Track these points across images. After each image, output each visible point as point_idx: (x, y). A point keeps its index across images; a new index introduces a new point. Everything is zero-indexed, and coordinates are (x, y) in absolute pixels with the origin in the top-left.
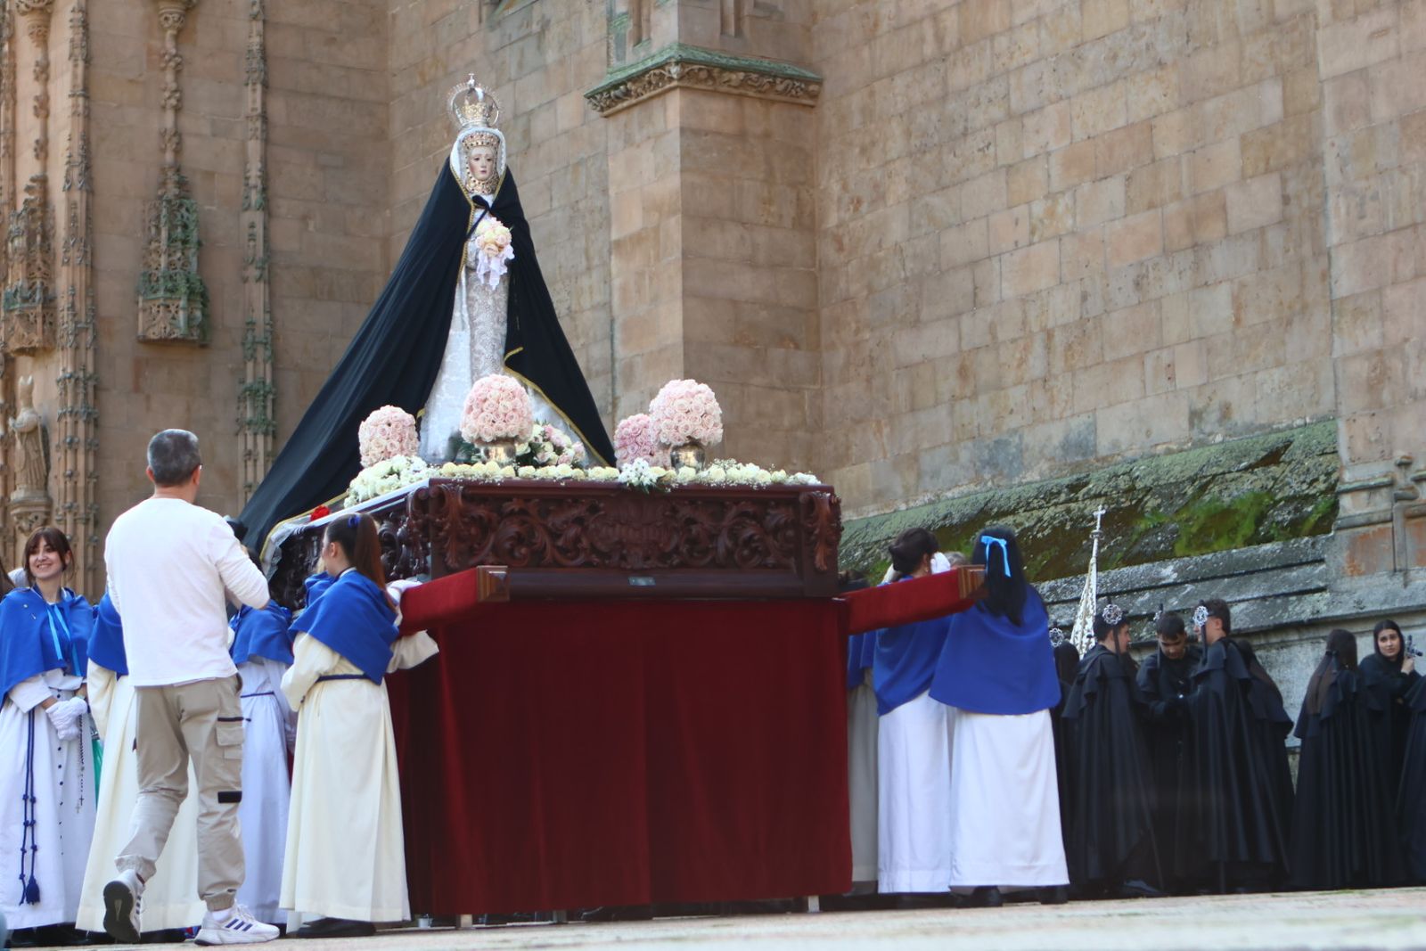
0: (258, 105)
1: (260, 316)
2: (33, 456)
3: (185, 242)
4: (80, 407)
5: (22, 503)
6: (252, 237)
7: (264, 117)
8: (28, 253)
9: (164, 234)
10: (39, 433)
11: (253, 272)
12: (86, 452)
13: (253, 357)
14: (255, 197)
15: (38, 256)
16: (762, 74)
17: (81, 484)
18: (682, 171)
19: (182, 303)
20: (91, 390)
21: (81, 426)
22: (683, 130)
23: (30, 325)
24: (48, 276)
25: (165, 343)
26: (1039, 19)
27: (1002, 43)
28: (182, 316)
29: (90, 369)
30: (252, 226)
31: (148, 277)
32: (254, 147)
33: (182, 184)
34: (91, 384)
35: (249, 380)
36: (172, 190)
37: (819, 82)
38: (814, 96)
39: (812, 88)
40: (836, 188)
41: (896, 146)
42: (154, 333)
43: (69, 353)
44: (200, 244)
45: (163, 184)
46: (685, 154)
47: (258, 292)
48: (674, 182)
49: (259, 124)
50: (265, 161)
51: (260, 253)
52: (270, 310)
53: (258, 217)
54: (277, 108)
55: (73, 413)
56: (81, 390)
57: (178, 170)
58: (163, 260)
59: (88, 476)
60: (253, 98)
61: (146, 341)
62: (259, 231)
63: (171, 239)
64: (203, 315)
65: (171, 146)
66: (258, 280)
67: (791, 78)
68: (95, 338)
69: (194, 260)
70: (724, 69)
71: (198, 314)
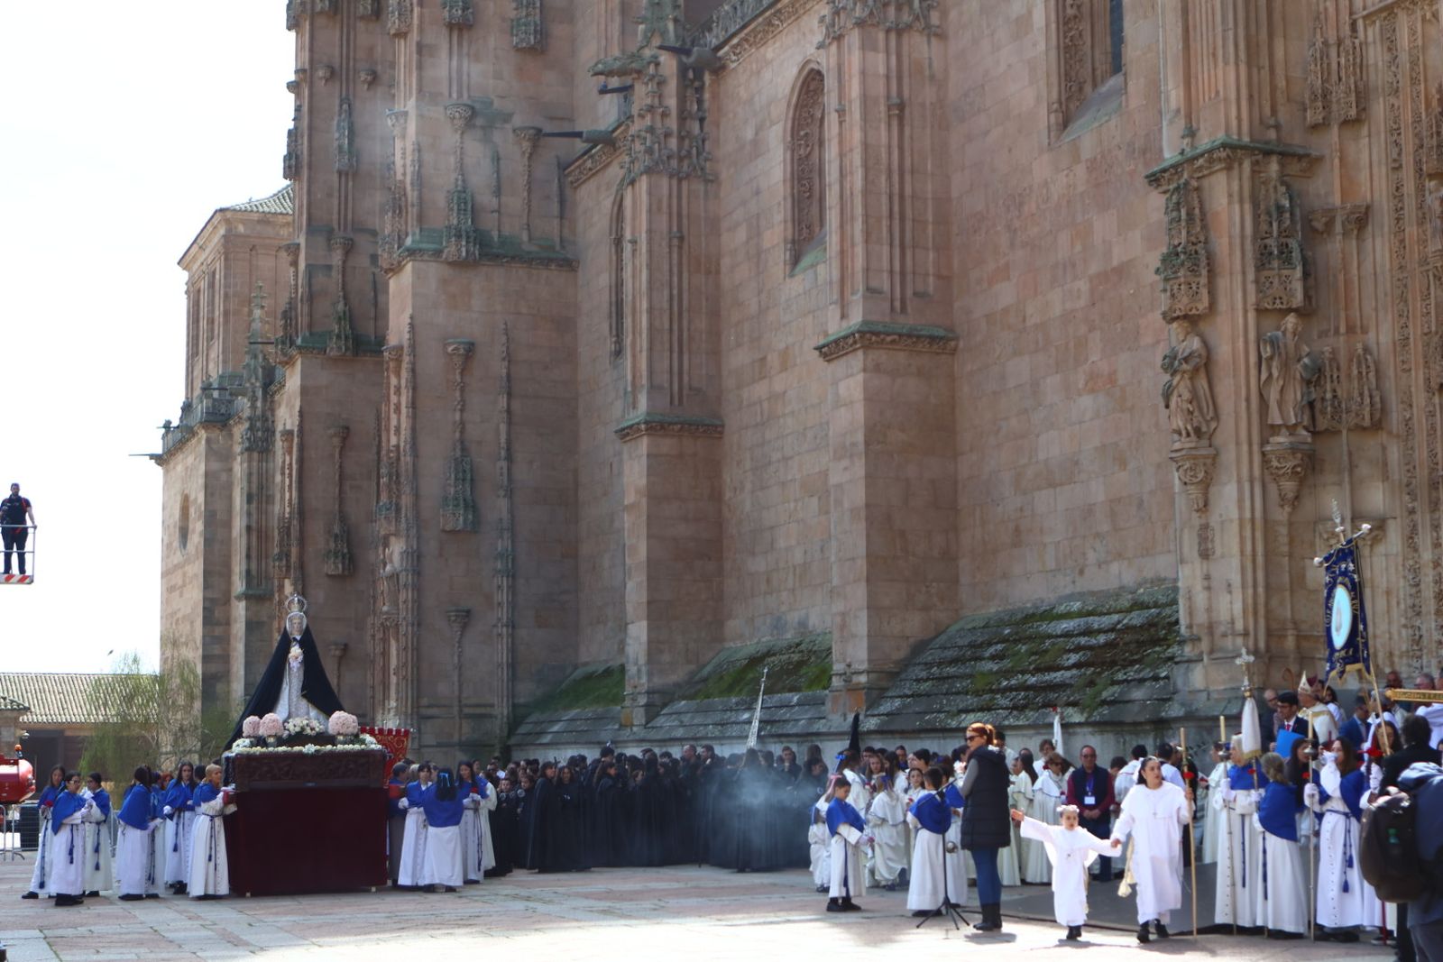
0: (505, 405)
1: (505, 515)
2: (392, 588)
3: (463, 480)
4: (409, 567)
5: (387, 613)
6: (501, 474)
7: (509, 411)
8: (389, 486)
9: (453, 476)
10: (394, 577)
11: (502, 493)
12: (413, 590)
13: (502, 537)
14: (503, 453)
15: (394, 487)
16: (690, 425)
17: (410, 606)
18: (648, 475)
19: (462, 512)
20: (415, 558)
21: (410, 577)
22: (648, 456)
23: (389, 522)
24: (399, 497)
25: (453, 532)
26: (793, 412)
27: (782, 420)
28: (461, 519)
29: (415, 547)
30: (502, 468)
31: (445, 498)
32: (503, 427)
33: (463, 449)
34: (415, 554)
35: (499, 549)
36: (458, 453)
37: (723, 426)
38: (721, 433)
39: (719, 429)
40: (729, 480)
41: (748, 464)
42: (448, 528)
43: (404, 539)
44: (472, 480)
45: (454, 449)
46: (649, 467)
47: (503, 504)
48: (644, 481)
49: (505, 415)
50: (509, 434)
51: (506, 483)
52: (512, 512)
53: (504, 464)
54: (516, 405)
55: (406, 570)
56: (410, 558)
57: (462, 442)
58: (452, 490)
59: (413, 601)
60: (503, 402)
61: (444, 531)
62: (505, 471)
63: (456, 479)
64: (474, 516)
65: (458, 430)
66: (504, 496)
67: (708, 425)
68: (417, 531)
69: (469, 489)
70: (670, 424)
71: (470, 517)
